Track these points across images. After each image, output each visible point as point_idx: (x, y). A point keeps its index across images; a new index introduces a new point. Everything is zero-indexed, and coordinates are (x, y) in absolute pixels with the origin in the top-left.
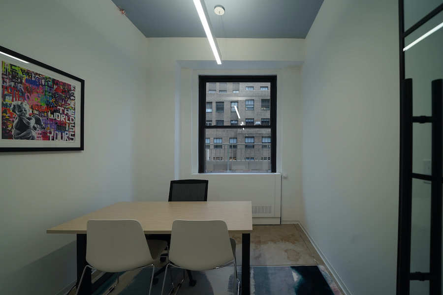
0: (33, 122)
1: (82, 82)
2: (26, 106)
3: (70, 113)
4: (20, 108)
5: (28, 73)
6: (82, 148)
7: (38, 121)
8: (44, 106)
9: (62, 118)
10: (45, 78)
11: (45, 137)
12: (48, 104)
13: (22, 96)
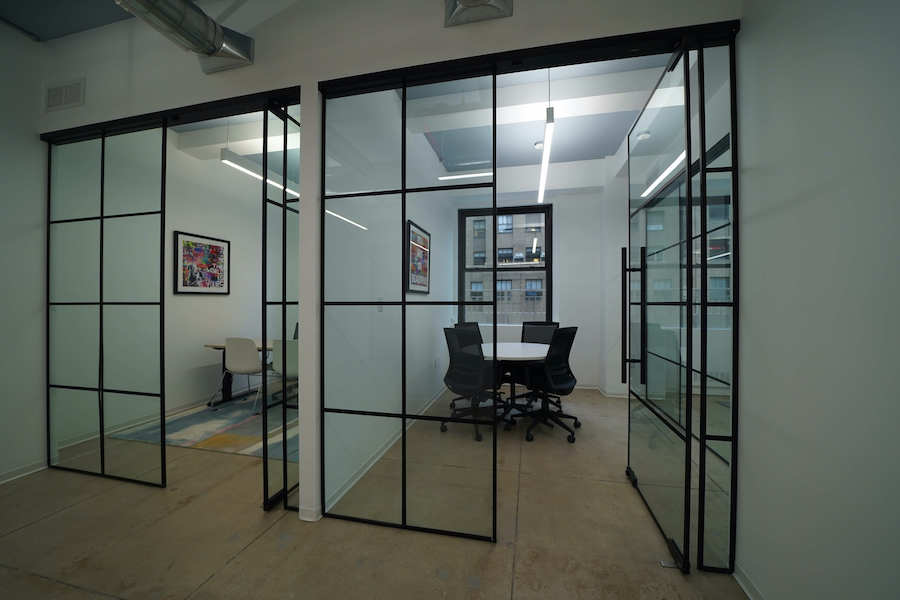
0: (198, 276)
1: (229, 243)
2: (195, 266)
3: (220, 267)
4: (191, 267)
5: (195, 244)
6: (228, 293)
7: (201, 275)
8: (204, 264)
9: (215, 271)
10: (205, 246)
11: (205, 285)
12: (207, 262)
13: (193, 259)
